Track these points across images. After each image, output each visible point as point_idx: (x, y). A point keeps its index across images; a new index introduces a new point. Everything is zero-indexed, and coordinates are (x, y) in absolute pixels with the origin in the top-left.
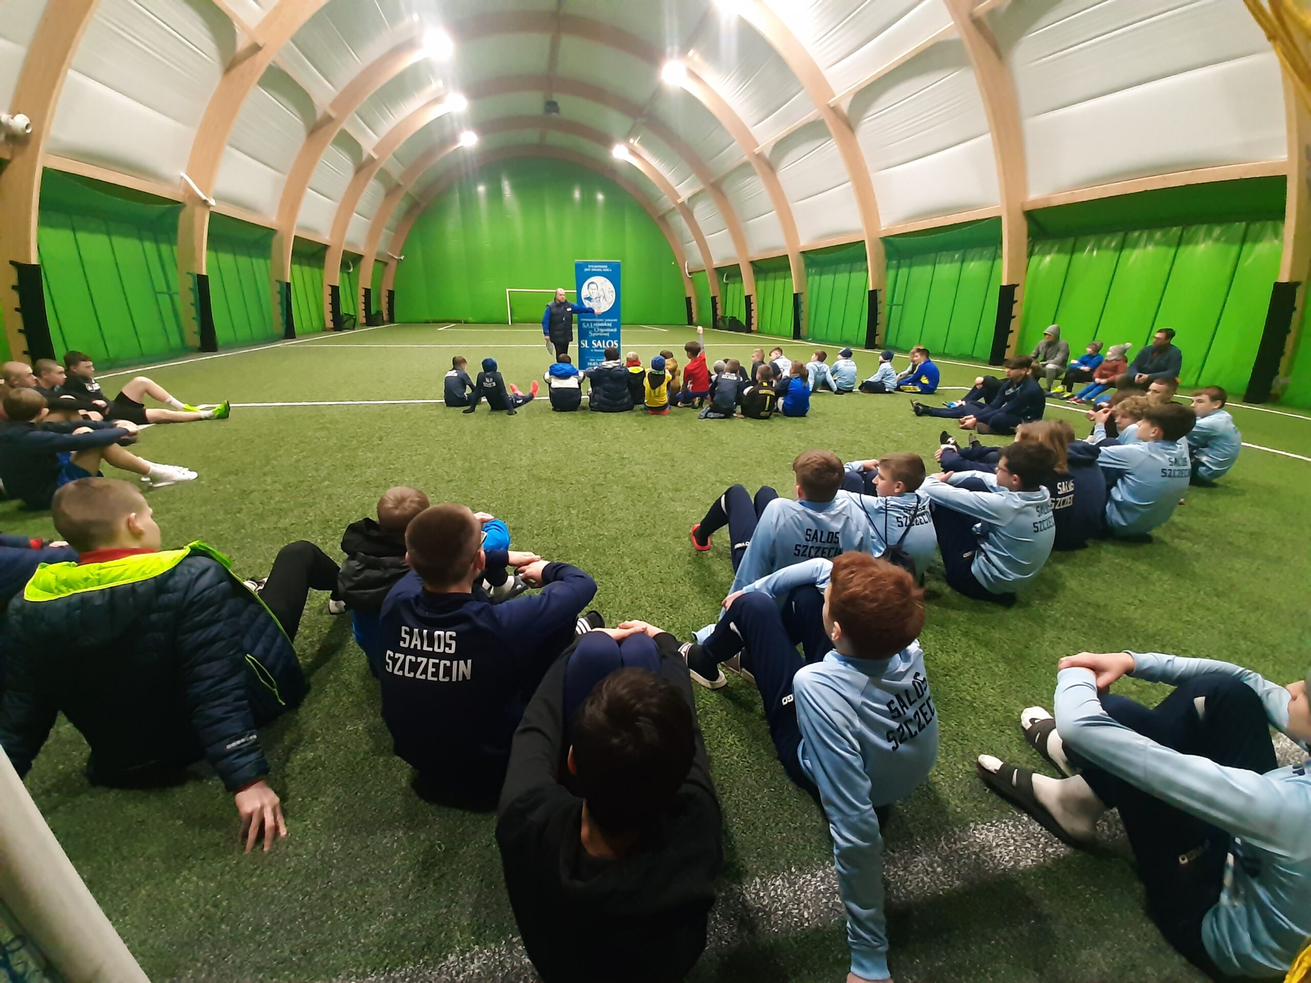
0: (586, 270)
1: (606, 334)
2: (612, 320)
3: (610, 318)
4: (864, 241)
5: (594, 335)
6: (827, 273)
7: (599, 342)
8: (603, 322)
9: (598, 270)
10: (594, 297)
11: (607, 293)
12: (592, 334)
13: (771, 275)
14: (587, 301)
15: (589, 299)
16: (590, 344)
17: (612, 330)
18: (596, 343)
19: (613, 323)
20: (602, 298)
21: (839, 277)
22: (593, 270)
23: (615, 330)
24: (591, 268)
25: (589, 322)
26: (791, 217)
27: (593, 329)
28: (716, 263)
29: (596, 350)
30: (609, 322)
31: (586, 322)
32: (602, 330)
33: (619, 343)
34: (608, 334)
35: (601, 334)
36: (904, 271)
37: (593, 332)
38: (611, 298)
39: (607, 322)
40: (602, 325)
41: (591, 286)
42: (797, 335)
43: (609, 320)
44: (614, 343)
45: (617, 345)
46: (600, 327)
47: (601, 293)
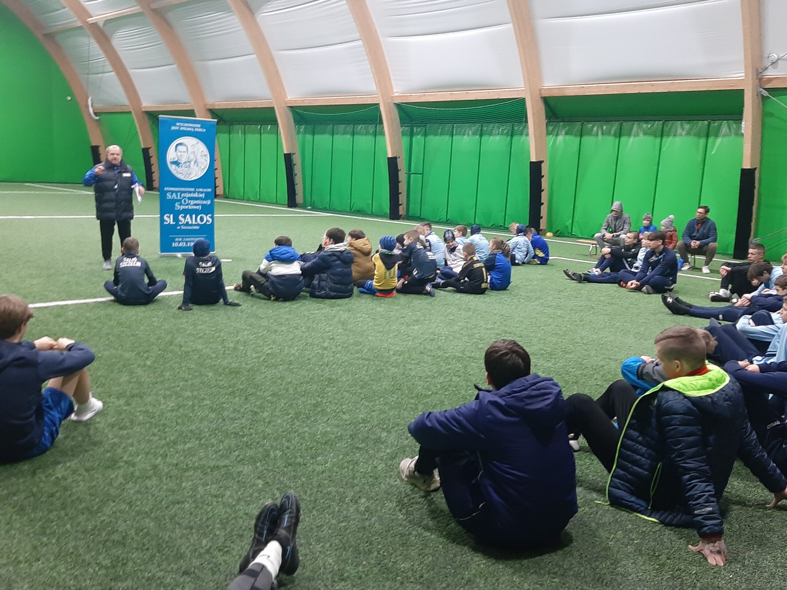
0: (173, 128)
1: (197, 207)
2: (205, 190)
3: (204, 188)
4: (378, 104)
5: (182, 207)
6: (323, 133)
7: (188, 216)
8: (194, 192)
9: (189, 129)
10: (183, 160)
11: (199, 157)
12: (178, 207)
13: (239, 128)
14: (174, 166)
15: (177, 163)
16: (176, 219)
17: (205, 202)
18: (185, 217)
19: (206, 193)
20: (192, 163)
21: (338, 138)
22: (182, 129)
23: (209, 202)
24: (180, 126)
25: (176, 192)
26: (275, 66)
27: (180, 201)
28: (147, 104)
29: (183, 227)
30: (202, 193)
31: (172, 192)
32: (192, 202)
33: (212, 217)
34: (199, 207)
35: (190, 207)
36: (418, 139)
37: (181, 205)
38: (205, 163)
39: (198, 192)
40: (192, 195)
41: (179, 147)
42: (292, 203)
43: (201, 190)
44: (207, 218)
45: (210, 220)
46: (190, 198)
47: (192, 157)
